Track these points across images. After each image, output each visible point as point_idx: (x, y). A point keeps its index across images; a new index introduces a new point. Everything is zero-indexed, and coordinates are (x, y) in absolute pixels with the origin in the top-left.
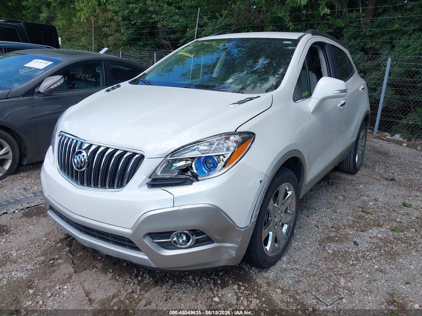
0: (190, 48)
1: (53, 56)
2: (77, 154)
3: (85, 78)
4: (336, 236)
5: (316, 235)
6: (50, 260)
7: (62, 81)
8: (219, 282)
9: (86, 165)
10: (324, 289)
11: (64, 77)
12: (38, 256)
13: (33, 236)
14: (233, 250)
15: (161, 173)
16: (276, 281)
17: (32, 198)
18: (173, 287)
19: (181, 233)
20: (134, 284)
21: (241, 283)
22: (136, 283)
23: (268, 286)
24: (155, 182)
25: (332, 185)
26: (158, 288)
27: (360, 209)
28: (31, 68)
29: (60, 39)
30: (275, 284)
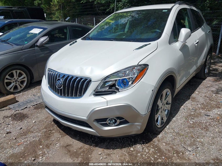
0: (112, 17)
1: (42, 26)
2: (58, 80)
3: (59, 36)
4: (194, 114)
5: (183, 114)
6: (49, 131)
7: (48, 39)
8: (133, 140)
9: (63, 86)
10: (188, 142)
11: (49, 37)
12: (43, 129)
13: (40, 119)
14: (139, 126)
15: (100, 88)
16: (163, 139)
17: (38, 99)
18: (110, 143)
19: (112, 119)
20: (90, 142)
21: (144, 141)
22: (91, 141)
23: (158, 142)
24: (97, 93)
25: (192, 86)
26: (102, 144)
27: (208, 99)
28: (32, 33)
29: (45, 14)
30: (162, 141)
